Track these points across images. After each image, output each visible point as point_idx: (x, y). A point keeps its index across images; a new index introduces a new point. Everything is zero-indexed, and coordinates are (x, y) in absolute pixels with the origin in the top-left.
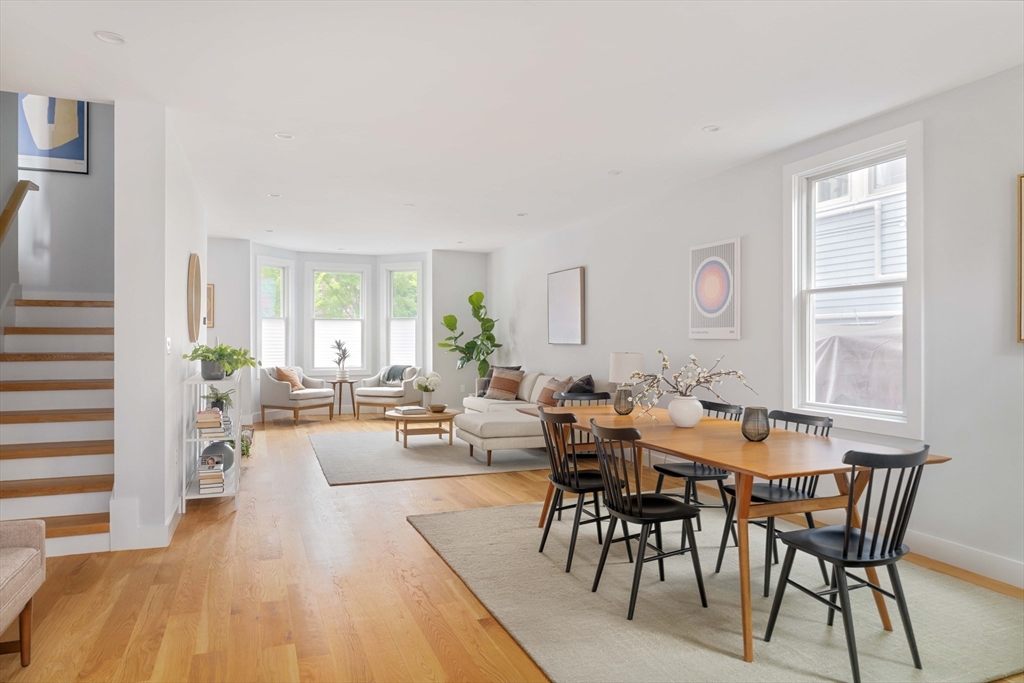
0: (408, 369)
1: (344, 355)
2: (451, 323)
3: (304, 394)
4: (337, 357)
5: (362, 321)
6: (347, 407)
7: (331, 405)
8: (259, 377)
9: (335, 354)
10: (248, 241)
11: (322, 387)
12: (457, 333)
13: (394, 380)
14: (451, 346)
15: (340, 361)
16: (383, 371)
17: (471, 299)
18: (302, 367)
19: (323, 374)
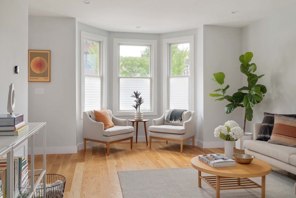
0: (185, 113)
1: (139, 102)
2: (220, 78)
3: (113, 132)
4: (135, 104)
5: (151, 79)
6: (142, 137)
7: (131, 138)
8: (82, 118)
9: (133, 101)
10: (74, 19)
11: (125, 125)
12: (224, 86)
13: (175, 120)
14: (220, 95)
15: (137, 106)
16: (166, 113)
17: (242, 58)
18: (112, 110)
19: (126, 115)
